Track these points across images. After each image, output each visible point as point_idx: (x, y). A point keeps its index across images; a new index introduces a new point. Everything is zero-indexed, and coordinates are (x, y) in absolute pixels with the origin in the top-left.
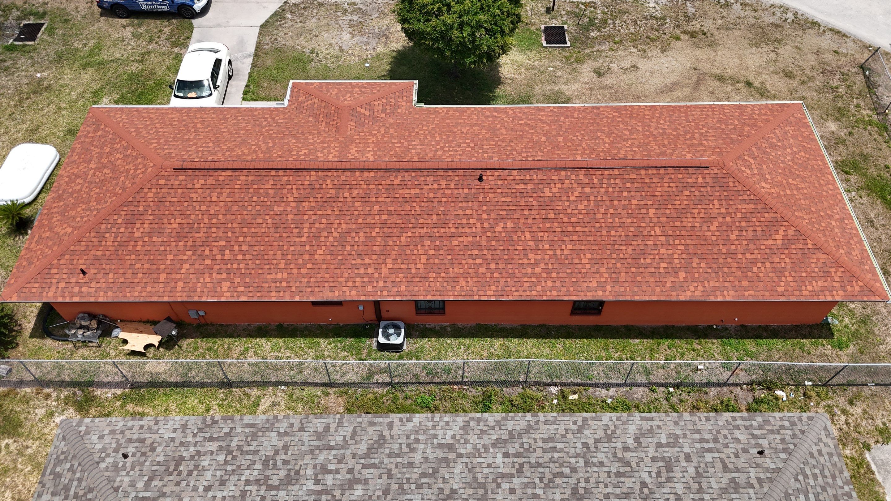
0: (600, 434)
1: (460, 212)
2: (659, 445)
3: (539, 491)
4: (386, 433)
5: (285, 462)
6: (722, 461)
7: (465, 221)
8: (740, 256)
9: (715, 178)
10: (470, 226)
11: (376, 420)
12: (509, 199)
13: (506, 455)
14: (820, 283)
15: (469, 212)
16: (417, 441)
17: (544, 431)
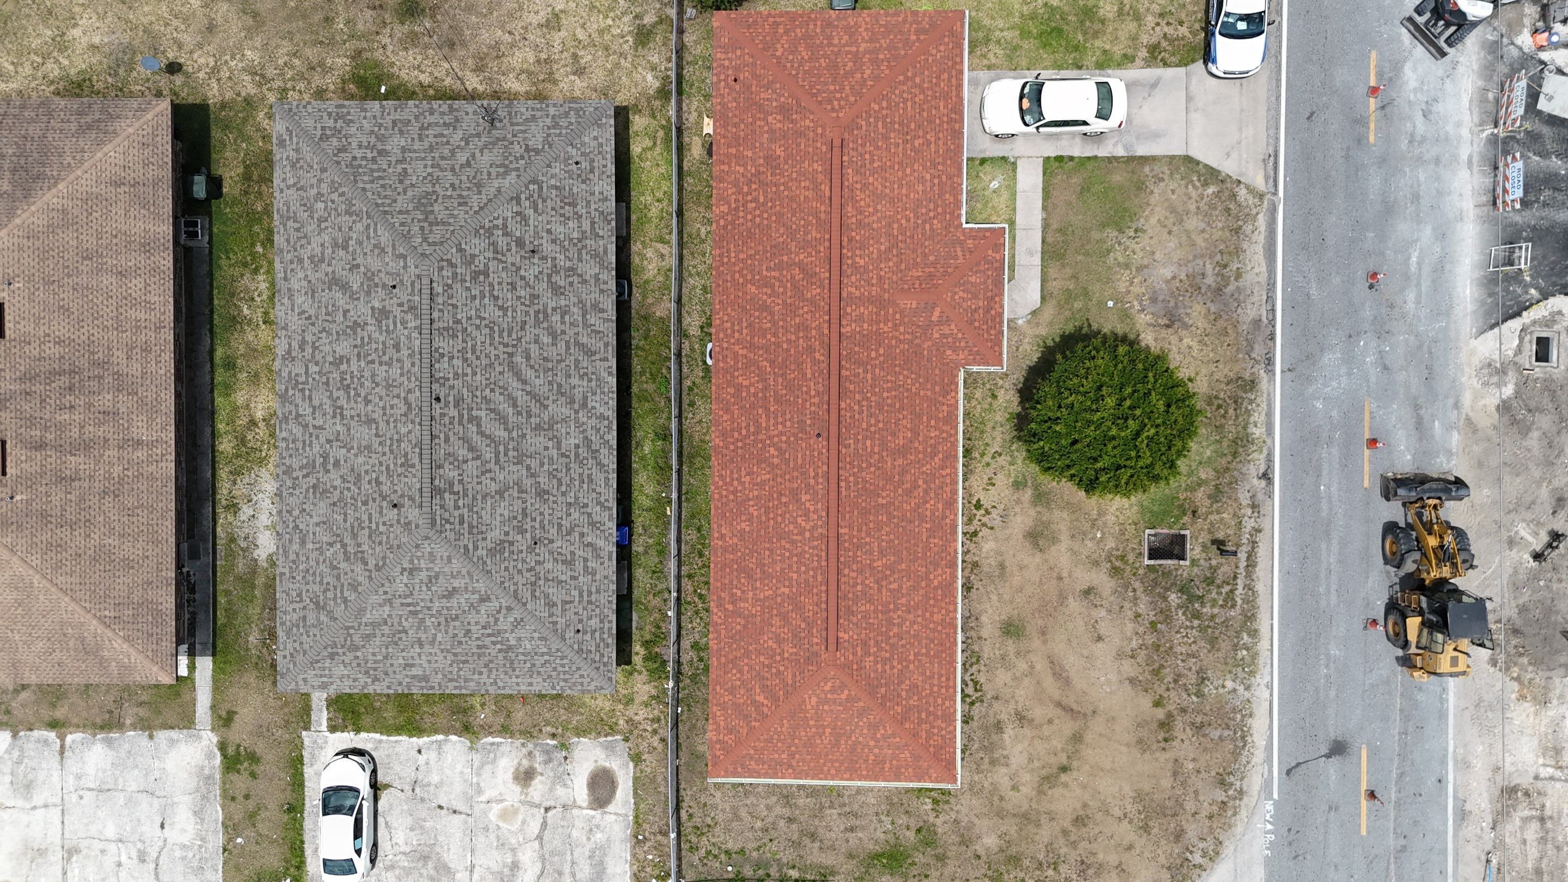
0: (596, 518)
1: (788, 416)
2: (586, 560)
3: (546, 467)
4: (598, 357)
5: (571, 284)
6: (571, 602)
7: (780, 420)
8: (746, 661)
9: (817, 655)
10: (777, 423)
11: (610, 348)
12: (800, 461)
13: (577, 446)
14: (722, 723)
15: (788, 424)
16: (590, 380)
17: (599, 477)
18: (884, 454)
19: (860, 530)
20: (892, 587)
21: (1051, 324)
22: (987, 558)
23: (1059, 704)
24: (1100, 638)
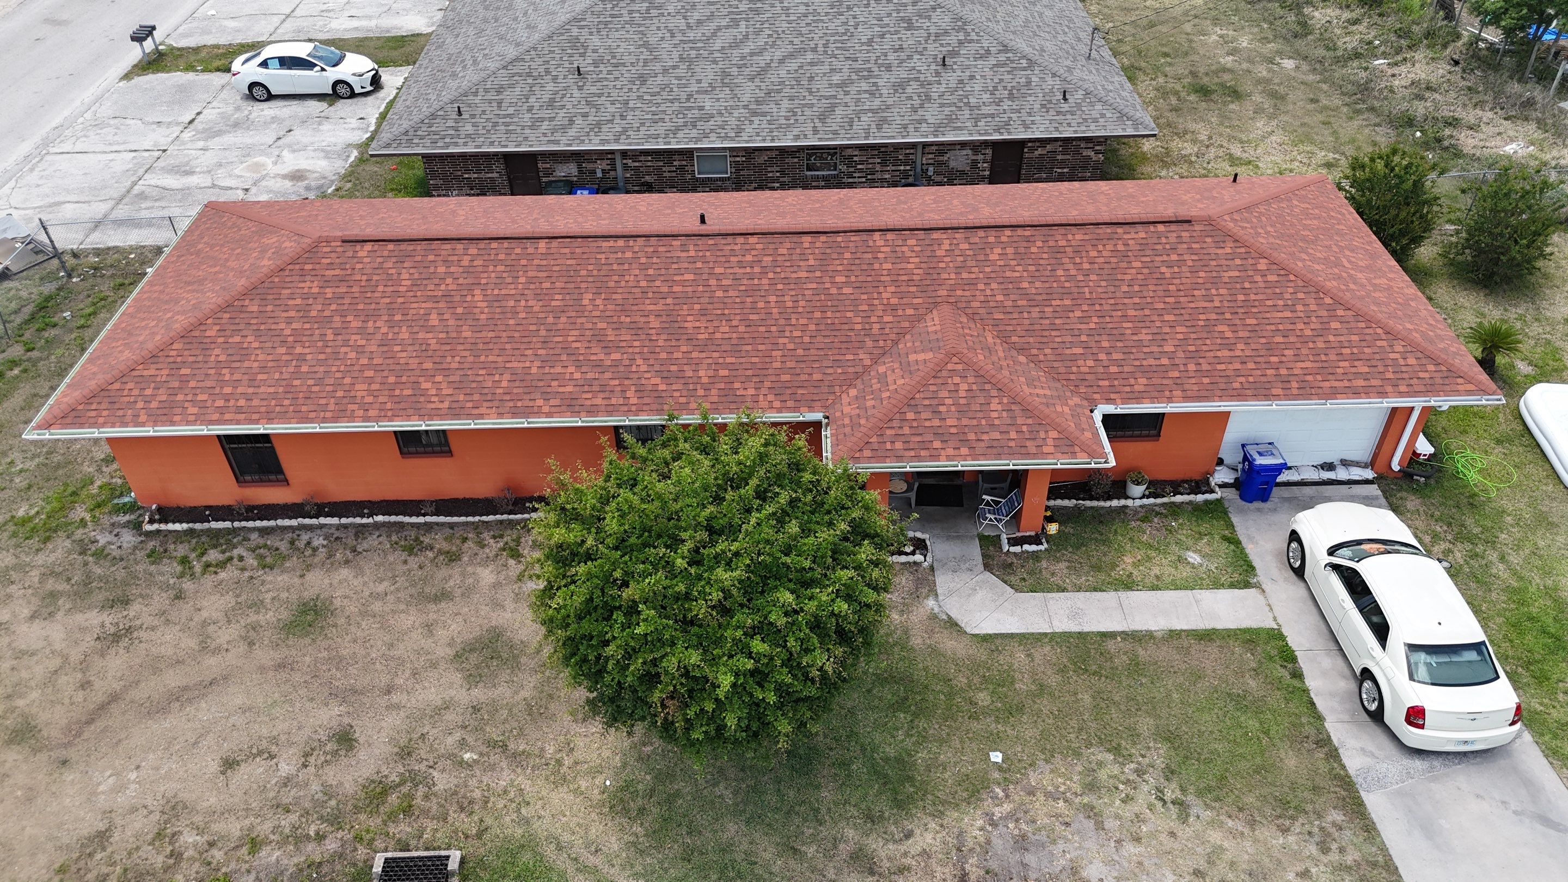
2: (552, 119)
3: (675, 82)
6: (499, 107)
18: (669, 301)
19: (539, 268)
20: (434, 316)
21: (934, 651)
22: (463, 574)
23: (114, 698)
24: (229, 764)
